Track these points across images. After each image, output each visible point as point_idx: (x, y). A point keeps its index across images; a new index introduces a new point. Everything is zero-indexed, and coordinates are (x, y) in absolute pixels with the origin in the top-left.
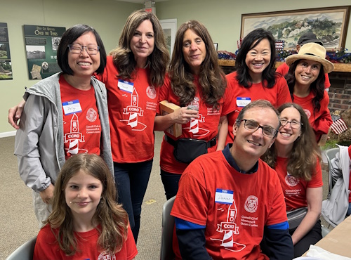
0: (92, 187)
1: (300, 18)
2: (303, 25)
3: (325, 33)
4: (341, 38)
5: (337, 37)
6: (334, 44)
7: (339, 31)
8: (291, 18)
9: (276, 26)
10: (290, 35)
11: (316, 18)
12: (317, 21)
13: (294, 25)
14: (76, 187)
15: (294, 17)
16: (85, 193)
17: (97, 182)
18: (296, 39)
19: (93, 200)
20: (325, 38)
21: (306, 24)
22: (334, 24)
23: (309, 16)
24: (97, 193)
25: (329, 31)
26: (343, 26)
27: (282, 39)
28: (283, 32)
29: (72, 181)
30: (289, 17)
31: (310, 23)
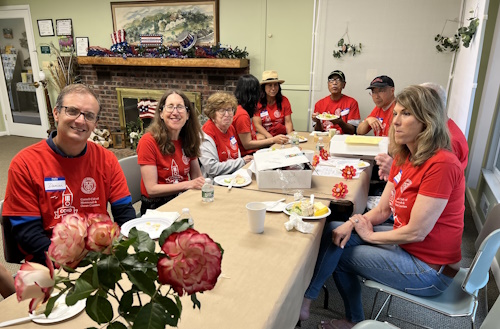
1: (173, 9)
2: (177, 18)
3: (199, 26)
4: (214, 32)
5: (211, 32)
6: (210, 38)
7: (212, 25)
8: (164, 9)
9: (151, 18)
10: (167, 29)
11: (188, 10)
12: (190, 13)
13: (168, 17)
15: (167, 8)
18: (173, 33)
20: (200, 32)
21: (180, 16)
22: (206, 17)
23: (180, 7)
25: (203, 25)
26: (214, 19)
27: (160, 33)
28: (159, 24)
30: (162, 8)
31: (184, 15)
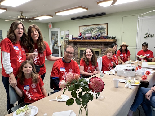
0: (30, 67)
1: (95, 27)
2: (96, 29)
3: (102, 31)
4: (106, 32)
6: (105, 34)
7: (106, 30)
8: (93, 27)
9: (89, 29)
10: (93, 32)
12: (100, 28)
13: (94, 29)
14: (26, 67)
16: (28, 68)
17: (31, 66)
18: (95, 33)
19: (30, 71)
22: (104, 28)
23: (97, 26)
24: (31, 69)
26: (106, 29)
27: (91, 33)
28: (91, 31)
29: (25, 66)
31: (98, 28)
